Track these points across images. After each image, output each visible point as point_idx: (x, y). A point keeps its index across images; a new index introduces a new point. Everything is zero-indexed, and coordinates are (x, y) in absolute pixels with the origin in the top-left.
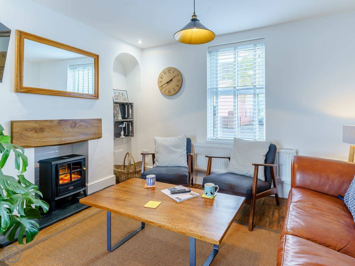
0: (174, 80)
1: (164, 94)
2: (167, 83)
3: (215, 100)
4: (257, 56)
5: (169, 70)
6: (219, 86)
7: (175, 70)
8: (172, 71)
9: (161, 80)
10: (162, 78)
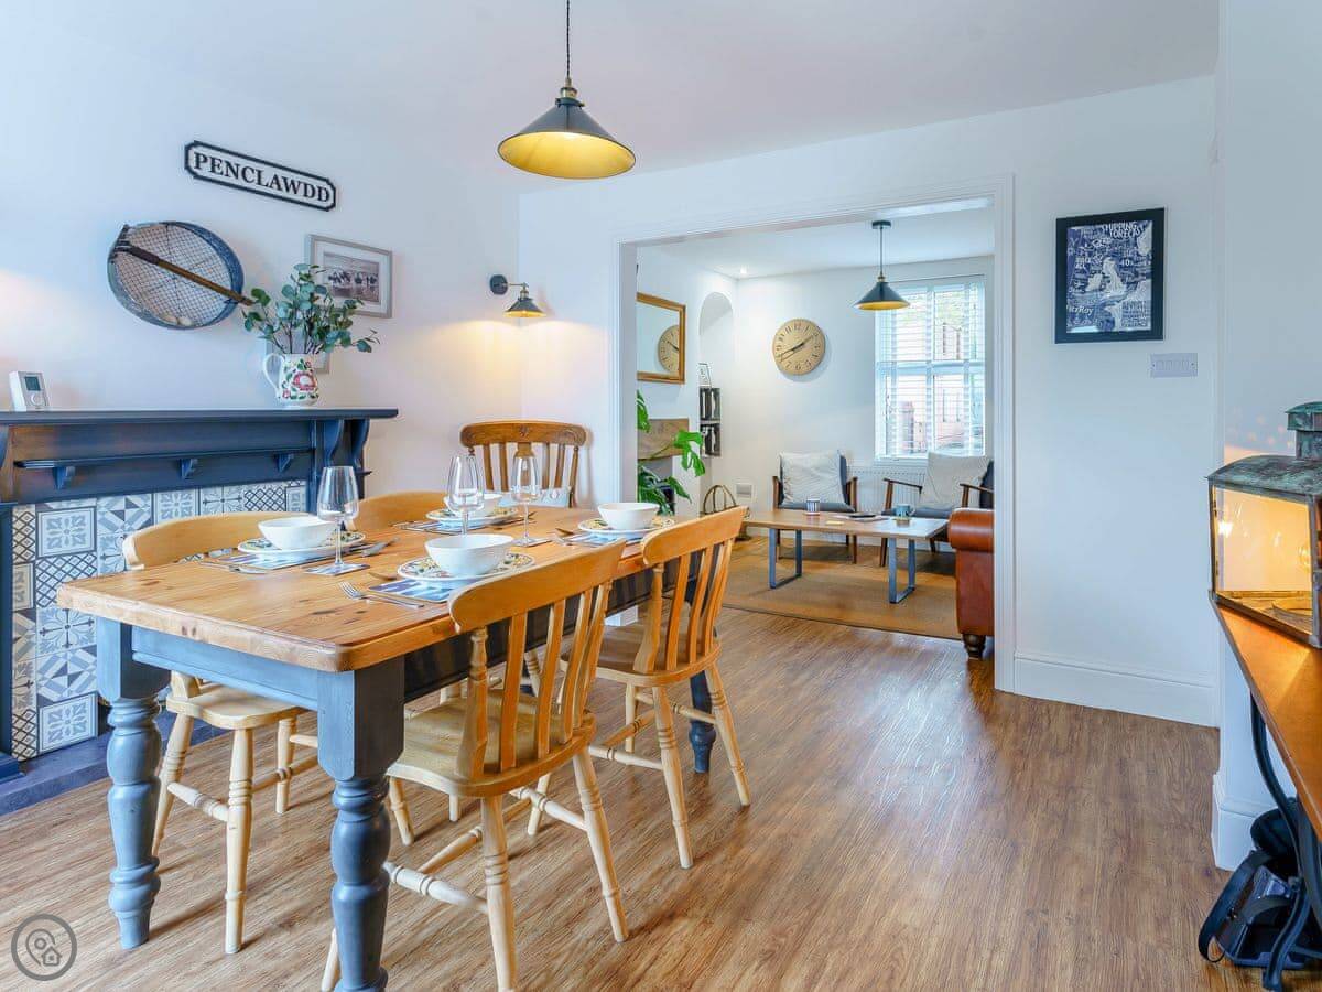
0: (807, 344)
1: (786, 372)
2: (793, 349)
3: (889, 385)
4: (971, 306)
5: (798, 324)
6: (899, 358)
7: (810, 325)
8: (804, 326)
9: (778, 342)
10: (780, 339)
